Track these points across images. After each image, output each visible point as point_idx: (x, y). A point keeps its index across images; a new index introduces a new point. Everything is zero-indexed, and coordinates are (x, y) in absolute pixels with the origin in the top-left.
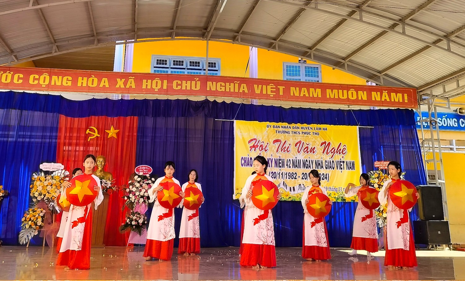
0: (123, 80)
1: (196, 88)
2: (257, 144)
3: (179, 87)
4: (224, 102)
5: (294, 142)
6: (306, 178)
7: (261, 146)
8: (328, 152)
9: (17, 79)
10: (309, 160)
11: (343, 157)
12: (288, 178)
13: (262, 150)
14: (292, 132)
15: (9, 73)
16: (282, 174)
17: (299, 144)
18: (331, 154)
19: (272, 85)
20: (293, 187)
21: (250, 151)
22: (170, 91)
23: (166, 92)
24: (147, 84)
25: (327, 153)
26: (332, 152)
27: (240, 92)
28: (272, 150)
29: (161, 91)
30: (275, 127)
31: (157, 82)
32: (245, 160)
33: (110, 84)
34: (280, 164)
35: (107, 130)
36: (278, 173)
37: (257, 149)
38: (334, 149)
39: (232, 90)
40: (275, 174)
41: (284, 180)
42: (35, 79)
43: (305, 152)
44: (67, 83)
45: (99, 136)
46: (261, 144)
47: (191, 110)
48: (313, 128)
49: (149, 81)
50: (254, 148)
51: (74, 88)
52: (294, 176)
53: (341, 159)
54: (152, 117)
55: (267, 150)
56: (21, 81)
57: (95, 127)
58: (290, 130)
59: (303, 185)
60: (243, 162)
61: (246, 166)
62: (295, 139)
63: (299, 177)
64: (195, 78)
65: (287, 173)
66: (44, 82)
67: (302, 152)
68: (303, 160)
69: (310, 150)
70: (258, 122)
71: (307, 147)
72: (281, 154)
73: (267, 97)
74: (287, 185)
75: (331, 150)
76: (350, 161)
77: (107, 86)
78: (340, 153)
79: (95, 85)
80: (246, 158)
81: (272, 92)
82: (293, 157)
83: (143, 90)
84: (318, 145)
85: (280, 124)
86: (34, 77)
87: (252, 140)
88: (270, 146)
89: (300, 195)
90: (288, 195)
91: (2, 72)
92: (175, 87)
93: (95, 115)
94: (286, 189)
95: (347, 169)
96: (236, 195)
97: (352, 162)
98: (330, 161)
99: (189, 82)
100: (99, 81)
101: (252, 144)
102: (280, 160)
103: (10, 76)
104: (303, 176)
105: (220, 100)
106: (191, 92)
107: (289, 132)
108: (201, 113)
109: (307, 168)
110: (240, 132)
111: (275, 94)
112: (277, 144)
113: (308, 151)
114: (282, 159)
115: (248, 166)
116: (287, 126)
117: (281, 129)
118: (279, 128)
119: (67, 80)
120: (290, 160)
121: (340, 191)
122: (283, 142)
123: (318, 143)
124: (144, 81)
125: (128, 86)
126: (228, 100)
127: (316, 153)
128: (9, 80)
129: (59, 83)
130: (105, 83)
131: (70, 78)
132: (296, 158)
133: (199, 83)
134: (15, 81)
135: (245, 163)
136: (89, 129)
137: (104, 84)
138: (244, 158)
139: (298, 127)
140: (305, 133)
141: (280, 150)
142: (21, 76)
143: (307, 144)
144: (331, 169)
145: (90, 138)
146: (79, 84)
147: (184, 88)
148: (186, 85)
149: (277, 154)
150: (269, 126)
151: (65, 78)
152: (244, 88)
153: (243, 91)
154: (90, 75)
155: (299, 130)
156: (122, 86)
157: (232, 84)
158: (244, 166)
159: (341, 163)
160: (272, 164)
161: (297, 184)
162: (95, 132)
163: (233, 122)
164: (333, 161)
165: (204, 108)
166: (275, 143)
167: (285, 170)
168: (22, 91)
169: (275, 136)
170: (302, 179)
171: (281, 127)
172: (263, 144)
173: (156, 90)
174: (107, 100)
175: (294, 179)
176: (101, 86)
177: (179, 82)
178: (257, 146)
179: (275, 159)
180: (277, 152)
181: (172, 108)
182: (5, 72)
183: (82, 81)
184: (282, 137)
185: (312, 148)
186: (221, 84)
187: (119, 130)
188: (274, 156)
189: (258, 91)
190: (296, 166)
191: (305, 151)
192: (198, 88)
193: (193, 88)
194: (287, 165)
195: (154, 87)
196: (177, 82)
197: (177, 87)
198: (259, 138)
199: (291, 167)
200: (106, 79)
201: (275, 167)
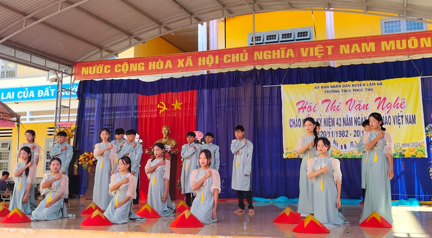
0: (183, 60)
1: (244, 59)
2: (306, 105)
3: (229, 61)
4: (271, 69)
5: (344, 101)
6: (358, 135)
7: (310, 107)
8: (384, 107)
9: (107, 69)
10: (362, 117)
11: (401, 111)
12: (339, 136)
13: (311, 111)
14: (342, 90)
15: (101, 65)
16: (332, 133)
17: (350, 102)
18: (386, 110)
19: (319, 46)
20: (344, 145)
21: (299, 112)
22: (221, 64)
23: (218, 66)
24: (202, 61)
25: (383, 109)
26: (388, 106)
27: (286, 57)
28: (321, 110)
29: (214, 66)
30: (324, 87)
31: (210, 58)
32: (294, 121)
33: (173, 65)
34: (330, 123)
35: (173, 103)
36: (328, 132)
37: (306, 110)
38: (390, 104)
39: (278, 57)
40: (325, 133)
41: (335, 139)
42: (118, 68)
43: (356, 110)
44: (141, 68)
45: (167, 109)
46: (310, 105)
47: (241, 80)
48: (366, 85)
49: (204, 58)
50: (302, 110)
51: (147, 72)
52: (345, 134)
53: (398, 113)
54: (207, 89)
55: (316, 110)
56: (109, 71)
57: (163, 102)
58: (340, 89)
59: (356, 142)
60: (292, 123)
61: (295, 127)
62: (346, 97)
63: (351, 135)
64: (243, 50)
65: (337, 131)
66: (125, 69)
67: (354, 109)
68: (355, 117)
69: (362, 107)
70: (305, 84)
71: (360, 105)
72: (331, 113)
73: (315, 58)
74: (337, 143)
75: (387, 106)
76: (410, 115)
77: (171, 67)
78: (397, 108)
79: (162, 67)
80: (294, 119)
81: (319, 53)
82: (343, 116)
83: (199, 67)
84: (371, 102)
85: (329, 84)
86: (118, 66)
87: (300, 102)
88: (319, 106)
89: (352, 152)
90: (339, 153)
91: (96, 66)
92: (225, 61)
93: (163, 92)
94: (336, 147)
95: (406, 124)
96: (286, 154)
97: (412, 115)
98: (386, 116)
99: (238, 55)
100: (165, 64)
101: (300, 106)
102: (329, 119)
103: (101, 68)
104: (355, 134)
105: (266, 67)
106: (241, 64)
107: (339, 91)
108: (250, 81)
109: (359, 126)
110: (288, 96)
111: (323, 54)
112: (326, 104)
113: (360, 108)
114: (332, 118)
115: (297, 127)
116: (337, 85)
117: (330, 89)
118: (328, 87)
119: (141, 66)
120: (340, 119)
121: (398, 146)
122: (332, 101)
123: (372, 99)
124: (200, 59)
125: (187, 65)
126: (275, 67)
127: (370, 110)
128: (101, 72)
129: (135, 70)
130: (169, 64)
131: (143, 64)
132: (347, 116)
133: (246, 54)
134: (106, 72)
135: (294, 124)
136: (159, 105)
137: (169, 66)
138: (293, 119)
139: (348, 85)
140: (357, 90)
141: (329, 109)
142: (109, 67)
143: (359, 101)
144: (388, 124)
145: (161, 111)
146: (150, 68)
147: (233, 61)
148: (235, 58)
149: (326, 114)
150: (317, 87)
151: (140, 64)
152: (290, 53)
153: (289, 56)
154: (158, 59)
155: (349, 88)
156: (183, 66)
157: (278, 51)
158: (293, 127)
159: (399, 118)
160: (322, 123)
161: (348, 141)
162: (164, 107)
163: (280, 86)
164: (389, 117)
165: (252, 76)
166: (324, 103)
167: (335, 128)
168: (111, 79)
169: (324, 96)
170: (355, 136)
171: (330, 87)
172: (311, 105)
173: (209, 66)
174: (172, 79)
175: (346, 137)
176: (166, 67)
177: (229, 56)
178: (305, 107)
179: (324, 118)
180: (326, 111)
181: (224, 79)
182: (98, 65)
183: (152, 65)
184: (331, 97)
185: (364, 105)
186: (267, 53)
187: (182, 103)
188: (323, 115)
189: (304, 54)
190: (348, 124)
191: (356, 108)
192: (246, 59)
193: (242, 60)
194: (337, 124)
195: (208, 63)
196: (227, 56)
197: (227, 61)
198: (308, 99)
199: (342, 125)
200: (170, 61)
201: (324, 126)
